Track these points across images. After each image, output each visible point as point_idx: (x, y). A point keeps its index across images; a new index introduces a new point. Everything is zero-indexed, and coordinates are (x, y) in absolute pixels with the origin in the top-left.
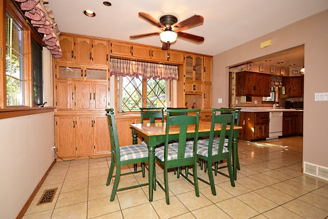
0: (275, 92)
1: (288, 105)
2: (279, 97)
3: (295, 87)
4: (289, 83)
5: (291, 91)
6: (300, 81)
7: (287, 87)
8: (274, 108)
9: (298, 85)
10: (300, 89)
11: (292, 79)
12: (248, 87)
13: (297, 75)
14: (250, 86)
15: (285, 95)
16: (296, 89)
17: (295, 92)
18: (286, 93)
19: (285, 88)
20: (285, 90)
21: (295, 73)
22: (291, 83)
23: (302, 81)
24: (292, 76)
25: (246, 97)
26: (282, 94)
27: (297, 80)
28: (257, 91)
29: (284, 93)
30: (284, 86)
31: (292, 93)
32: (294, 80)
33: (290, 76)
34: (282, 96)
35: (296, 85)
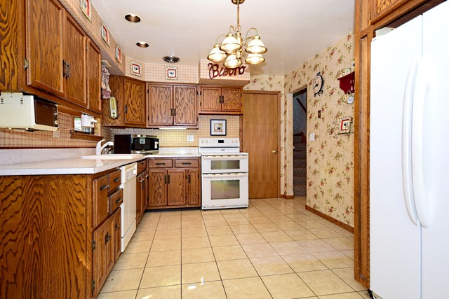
2: (103, 125)
3: (134, 102)
4: (125, 91)
5: (129, 111)
6: (143, 92)
7: (121, 101)
9: (139, 100)
10: (143, 109)
11: (129, 84)
12: (44, 53)
13: (139, 79)
14: (49, 52)
15: (117, 118)
16: (137, 109)
17: (136, 115)
18: (118, 115)
19: (117, 102)
20: (117, 108)
21: (135, 71)
22: (128, 91)
23: (145, 93)
24: (130, 76)
25: (32, 97)
26: (110, 117)
27: (138, 88)
28: (72, 88)
29: (116, 115)
30: (115, 96)
31: (131, 116)
32: (134, 87)
33: (127, 75)
34: (110, 120)
35: (137, 100)
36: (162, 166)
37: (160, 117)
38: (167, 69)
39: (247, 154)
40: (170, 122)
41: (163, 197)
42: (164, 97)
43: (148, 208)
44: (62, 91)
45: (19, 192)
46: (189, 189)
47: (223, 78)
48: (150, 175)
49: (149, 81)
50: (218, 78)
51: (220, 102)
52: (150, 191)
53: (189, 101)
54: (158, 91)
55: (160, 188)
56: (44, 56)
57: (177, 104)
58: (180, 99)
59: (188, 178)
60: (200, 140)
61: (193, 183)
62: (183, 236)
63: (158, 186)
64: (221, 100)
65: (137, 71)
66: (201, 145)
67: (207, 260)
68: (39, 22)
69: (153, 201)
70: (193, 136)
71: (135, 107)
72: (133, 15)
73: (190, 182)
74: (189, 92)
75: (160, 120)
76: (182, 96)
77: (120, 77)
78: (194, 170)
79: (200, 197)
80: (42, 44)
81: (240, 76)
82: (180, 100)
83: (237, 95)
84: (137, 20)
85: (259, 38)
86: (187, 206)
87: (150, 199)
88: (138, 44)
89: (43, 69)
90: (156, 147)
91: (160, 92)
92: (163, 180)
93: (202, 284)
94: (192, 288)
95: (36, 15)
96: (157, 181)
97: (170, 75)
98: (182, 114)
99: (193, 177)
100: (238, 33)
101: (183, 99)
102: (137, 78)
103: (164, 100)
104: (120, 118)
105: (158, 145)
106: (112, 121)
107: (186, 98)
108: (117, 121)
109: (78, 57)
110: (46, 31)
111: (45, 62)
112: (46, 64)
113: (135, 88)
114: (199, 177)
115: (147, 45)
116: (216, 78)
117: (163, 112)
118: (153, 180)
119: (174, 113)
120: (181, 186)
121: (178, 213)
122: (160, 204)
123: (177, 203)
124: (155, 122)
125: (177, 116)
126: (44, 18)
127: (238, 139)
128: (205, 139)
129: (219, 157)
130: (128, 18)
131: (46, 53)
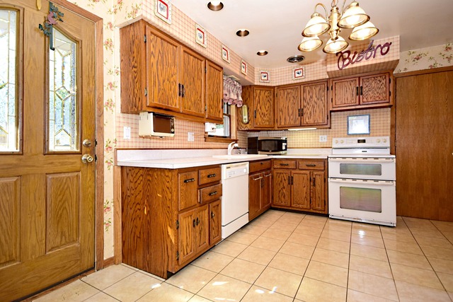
0: (230, 116)
1: (253, 146)
2: (238, 129)
3: (263, 107)
4: (254, 98)
5: (258, 116)
6: (271, 97)
7: (251, 108)
8: (229, 153)
9: (268, 104)
10: (272, 113)
11: (258, 92)
12: (162, 82)
13: (268, 85)
14: (166, 80)
15: (248, 123)
16: (266, 113)
17: (265, 119)
18: (249, 120)
19: (248, 109)
20: (248, 114)
21: (263, 78)
22: (257, 98)
23: (274, 97)
24: (259, 84)
25: (152, 114)
26: (242, 122)
27: (266, 94)
28: (190, 103)
29: (247, 120)
30: (247, 104)
31: (260, 120)
32: (262, 93)
33: (256, 84)
34: (243, 125)
35: (265, 105)
36: (286, 167)
37: (288, 118)
38: (294, 70)
39: (394, 156)
40: (298, 123)
41: (286, 197)
42: (292, 99)
43: (273, 206)
44: (178, 107)
45: (141, 178)
46: (314, 192)
47: (356, 65)
48: (275, 175)
49: (277, 84)
50: (350, 66)
51: (357, 94)
52: (275, 190)
53: (318, 99)
54: (286, 93)
55: (284, 188)
56: (161, 84)
57: (305, 104)
58: (308, 97)
59: (312, 181)
60: (334, 140)
61: (318, 188)
62: (290, 240)
63: (282, 185)
64: (359, 91)
65: (266, 78)
66: (334, 146)
67: (294, 272)
68: (157, 62)
69: (277, 199)
70: (326, 136)
71: (264, 111)
72: (243, 30)
73: (314, 185)
74: (318, 89)
75: (288, 122)
76: (311, 94)
77: (250, 86)
78: (319, 173)
79: (326, 203)
80: (160, 76)
81: (383, 56)
82: (308, 99)
83: (384, 82)
84: (247, 33)
85: (358, 5)
86: (312, 211)
87: (275, 198)
88: (259, 54)
89: (160, 94)
90: (284, 148)
91: (288, 94)
92: (287, 181)
93: (271, 292)
94: (260, 292)
95: (154, 57)
96: (281, 181)
97: (297, 75)
98: (310, 114)
99: (319, 180)
100: (335, 8)
101: (311, 97)
102: (265, 84)
103: (291, 101)
104: (250, 123)
105: (286, 146)
106: (244, 126)
107: (314, 96)
108: (248, 125)
109: (196, 79)
110: (163, 65)
111: (162, 88)
112: (164, 89)
113: (264, 94)
114: (326, 181)
115: (266, 53)
116: (347, 67)
117: (290, 113)
118: (277, 180)
119: (301, 113)
120: (305, 189)
121: (301, 216)
122: (283, 204)
123: (301, 206)
124: (283, 124)
125: (305, 116)
126: (162, 57)
127: (388, 138)
128: (339, 139)
129: (351, 159)
130: (239, 33)
131: (164, 81)
